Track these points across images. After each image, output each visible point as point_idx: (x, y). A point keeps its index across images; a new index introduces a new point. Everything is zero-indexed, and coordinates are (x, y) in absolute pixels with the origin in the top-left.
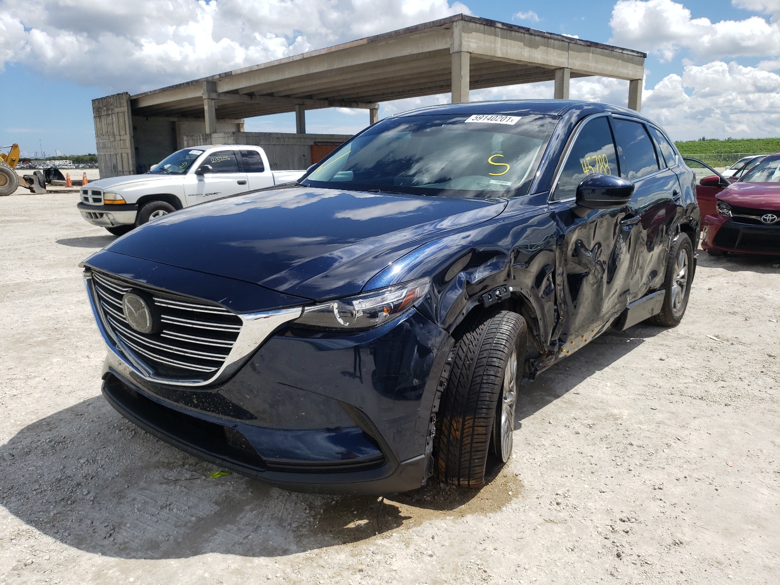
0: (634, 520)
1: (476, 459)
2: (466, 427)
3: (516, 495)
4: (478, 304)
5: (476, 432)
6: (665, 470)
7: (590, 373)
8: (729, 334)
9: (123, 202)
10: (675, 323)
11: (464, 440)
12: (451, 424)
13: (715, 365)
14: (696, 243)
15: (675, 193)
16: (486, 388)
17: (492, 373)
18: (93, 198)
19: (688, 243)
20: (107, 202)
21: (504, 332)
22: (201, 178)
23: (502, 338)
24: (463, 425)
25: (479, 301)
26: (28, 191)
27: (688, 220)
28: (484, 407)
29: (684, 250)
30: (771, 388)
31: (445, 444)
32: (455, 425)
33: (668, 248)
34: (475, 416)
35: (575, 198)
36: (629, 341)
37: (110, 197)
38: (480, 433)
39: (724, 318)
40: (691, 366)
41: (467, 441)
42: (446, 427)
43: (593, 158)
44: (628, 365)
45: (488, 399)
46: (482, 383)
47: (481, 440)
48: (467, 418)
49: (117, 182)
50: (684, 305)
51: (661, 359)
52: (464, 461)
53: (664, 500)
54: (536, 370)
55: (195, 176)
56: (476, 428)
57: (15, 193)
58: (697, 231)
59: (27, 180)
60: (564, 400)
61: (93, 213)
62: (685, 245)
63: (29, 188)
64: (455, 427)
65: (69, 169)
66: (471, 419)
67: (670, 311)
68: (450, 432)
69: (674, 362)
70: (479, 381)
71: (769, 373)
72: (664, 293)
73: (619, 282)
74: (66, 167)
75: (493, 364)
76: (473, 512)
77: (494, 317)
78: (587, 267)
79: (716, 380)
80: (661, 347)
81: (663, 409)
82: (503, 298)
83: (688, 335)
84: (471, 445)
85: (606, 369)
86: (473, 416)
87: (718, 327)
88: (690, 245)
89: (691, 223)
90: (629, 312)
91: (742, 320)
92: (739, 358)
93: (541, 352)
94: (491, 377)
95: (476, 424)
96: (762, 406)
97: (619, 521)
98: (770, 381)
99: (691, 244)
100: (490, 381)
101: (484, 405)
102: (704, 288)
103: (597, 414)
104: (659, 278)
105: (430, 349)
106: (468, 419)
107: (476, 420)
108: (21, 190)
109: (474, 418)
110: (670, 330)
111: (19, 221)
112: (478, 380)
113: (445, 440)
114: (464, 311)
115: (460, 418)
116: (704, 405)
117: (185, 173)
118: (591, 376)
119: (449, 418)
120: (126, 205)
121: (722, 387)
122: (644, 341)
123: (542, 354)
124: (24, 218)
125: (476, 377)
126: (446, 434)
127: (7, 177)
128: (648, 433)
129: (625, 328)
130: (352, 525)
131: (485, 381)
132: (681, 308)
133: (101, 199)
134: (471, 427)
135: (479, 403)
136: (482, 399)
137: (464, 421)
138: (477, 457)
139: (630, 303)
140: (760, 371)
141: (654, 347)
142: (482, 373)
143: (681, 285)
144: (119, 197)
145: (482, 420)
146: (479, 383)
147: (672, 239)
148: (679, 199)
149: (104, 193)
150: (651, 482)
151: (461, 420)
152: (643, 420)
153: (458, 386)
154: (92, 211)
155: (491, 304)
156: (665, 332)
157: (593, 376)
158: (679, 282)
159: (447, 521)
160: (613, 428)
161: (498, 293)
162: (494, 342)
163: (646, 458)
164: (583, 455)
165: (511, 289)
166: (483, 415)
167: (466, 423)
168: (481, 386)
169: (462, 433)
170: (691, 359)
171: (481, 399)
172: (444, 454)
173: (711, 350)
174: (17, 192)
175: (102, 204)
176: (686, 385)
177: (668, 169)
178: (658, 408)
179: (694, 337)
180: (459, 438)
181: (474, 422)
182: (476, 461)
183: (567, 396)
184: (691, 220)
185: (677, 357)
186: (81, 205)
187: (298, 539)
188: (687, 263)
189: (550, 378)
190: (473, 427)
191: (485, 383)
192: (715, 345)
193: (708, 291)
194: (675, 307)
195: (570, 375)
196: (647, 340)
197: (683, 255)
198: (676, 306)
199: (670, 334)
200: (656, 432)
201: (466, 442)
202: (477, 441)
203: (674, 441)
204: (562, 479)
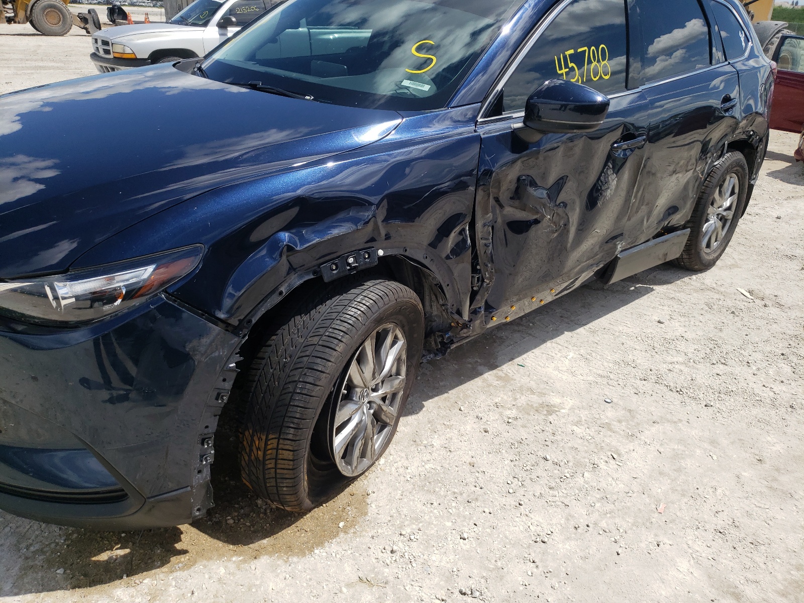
0: (477, 594)
1: (284, 487)
2: (269, 447)
3: (345, 530)
4: (312, 277)
5: (280, 456)
6: (567, 510)
7: (557, 333)
8: (768, 290)
9: (133, 56)
10: (704, 268)
11: (267, 462)
12: (253, 441)
13: (726, 338)
14: (756, 165)
15: (727, 99)
16: (298, 400)
17: (310, 380)
18: (104, 49)
19: (742, 167)
20: (117, 55)
21: (346, 320)
22: (223, 31)
23: (341, 328)
24: (266, 444)
25: (314, 273)
26: (84, 32)
27: (747, 135)
28: (292, 425)
29: (734, 175)
30: (782, 382)
31: (246, 463)
32: (257, 443)
33: (702, 175)
34: (280, 436)
35: (523, 114)
36: (633, 288)
37: (118, 49)
38: (285, 458)
39: (775, 263)
40: (694, 336)
41: (270, 464)
42: (247, 442)
43: (580, 50)
44: (612, 326)
45: (298, 416)
46: (294, 392)
47: (287, 467)
48: (271, 436)
49: (133, 30)
50: (724, 244)
51: (659, 322)
52: (270, 486)
53: (537, 564)
54: (452, 342)
55: (217, 28)
56: (280, 451)
57: (68, 33)
58: (759, 149)
59: (82, 18)
60: (500, 373)
61: (104, 67)
62: (735, 169)
63: (85, 28)
64: (257, 445)
65: (146, 6)
66: (275, 438)
67: (698, 254)
68: (251, 450)
69: (676, 328)
70: (291, 390)
71: (792, 358)
72: (689, 233)
73: (602, 226)
74: (144, 4)
75: (315, 368)
76: (274, 550)
77: (346, 292)
78: (537, 212)
79: (715, 362)
80: (671, 302)
81: (621, 403)
82: (359, 269)
83: (714, 285)
84: (276, 471)
85: (581, 330)
86: (277, 436)
87: (760, 277)
88: (743, 169)
89: (750, 140)
90: (619, 263)
91: (798, 268)
92: (763, 328)
93: (453, 324)
94: (308, 386)
95: (280, 446)
96: (755, 411)
97: (457, 593)
98: (787, 369)
99: (746, 167)
100: (305, 392)
101: (293, 423)
102: (772, 216)
103: (529, 403)
104: (681, 214)
105: (189, 354)
106: (273, 439)
107: (281, 441)
108: (75, 29)
109: (279, 439)
110: (694, 277)
111: (49, 68)
112: (291, 387)
113: (247, 458)
114: (284, 289)
115: (263, 435)
116: (677, 403)
117: (205, 24)
118: (553, 340)
119: (251, 431)
120: (136, 59)
121: (717, 374)
122: (652, 290)
123: (453, 326)
124: (59, 65)
125: (290, 382)
126: (247, 450)
127: (61, 16)
128: (580, 441)
129: (611, 282)
130: (104, 557)
131: (298, 391)
132: (718, 248)
133: (109, 50)
134: (274, 449)
135: (286, 419)
136: (291, 415)
137: (267, 440)
138: (285, 485)
139: (622, 251)
140: (781, 352)
141: (662, 301)
142: (297, 379)
143: (723, 219)
144: (128, 51)
145: (289, 442)
146: (291, 392)
147: (713, 162)
148: (734, 106)
149: (112, 44)
150: (539, 528)
151: (264, 438)
152: (583, 419)
153: (265, 392)
154: (104, 65)
155: (335, 277)
156: (686, 279)
157: (558, 340)
158: (720, 216)
159: (230, 565)
160: (537, 428)
161: (351, 260)
162: (327, 334)
163: (553, 485)
164: (473, 470)
165: (381, 253)
166: (290, 437)
167: (269, 443)
168: (292, 396)
169: (264, 455)
170: (700, 324)
171: (289, 414)
172: (246, 473)
173: (733, 313)
174: (71, 32)
175: (111, 56)
176: (671, 367)
177: (727, 63)
178: (615, 400)
179: (722, 289)
180: (261, 459)
181: (278, 444)
182: (285, 489)
183: (507, 368)
184: (751, 136)
185: (682, 319)
186: (94, 56)
187: (23, 572)
188: (737, 191)
189: (501, 338)
190: (277, 449)
191: (298, 393)
192: (741, 305)
193: (775, 219)
194: (708, 245)
195: (530, 334)
196: (657, 288)
197: (732, 181)
198: (712, 245)
199: (693, 283)
200: (590, 441)
201: (269, 466)
202: (283, 466)
203: (606, 459)
204: (424, 507)
